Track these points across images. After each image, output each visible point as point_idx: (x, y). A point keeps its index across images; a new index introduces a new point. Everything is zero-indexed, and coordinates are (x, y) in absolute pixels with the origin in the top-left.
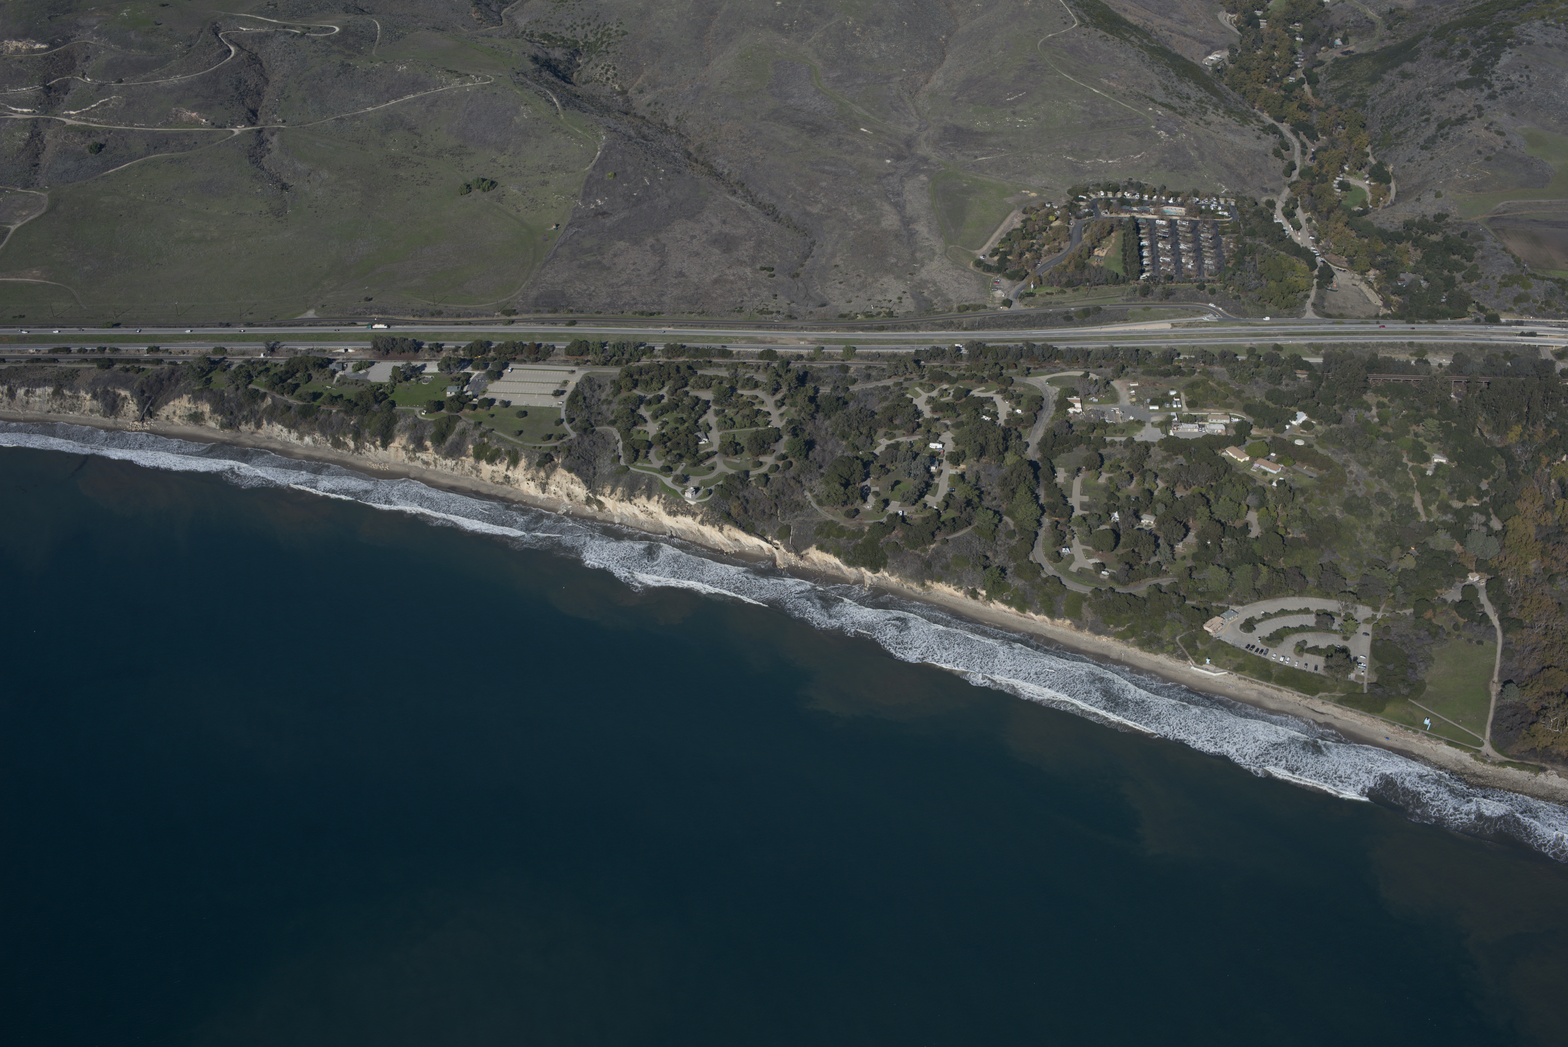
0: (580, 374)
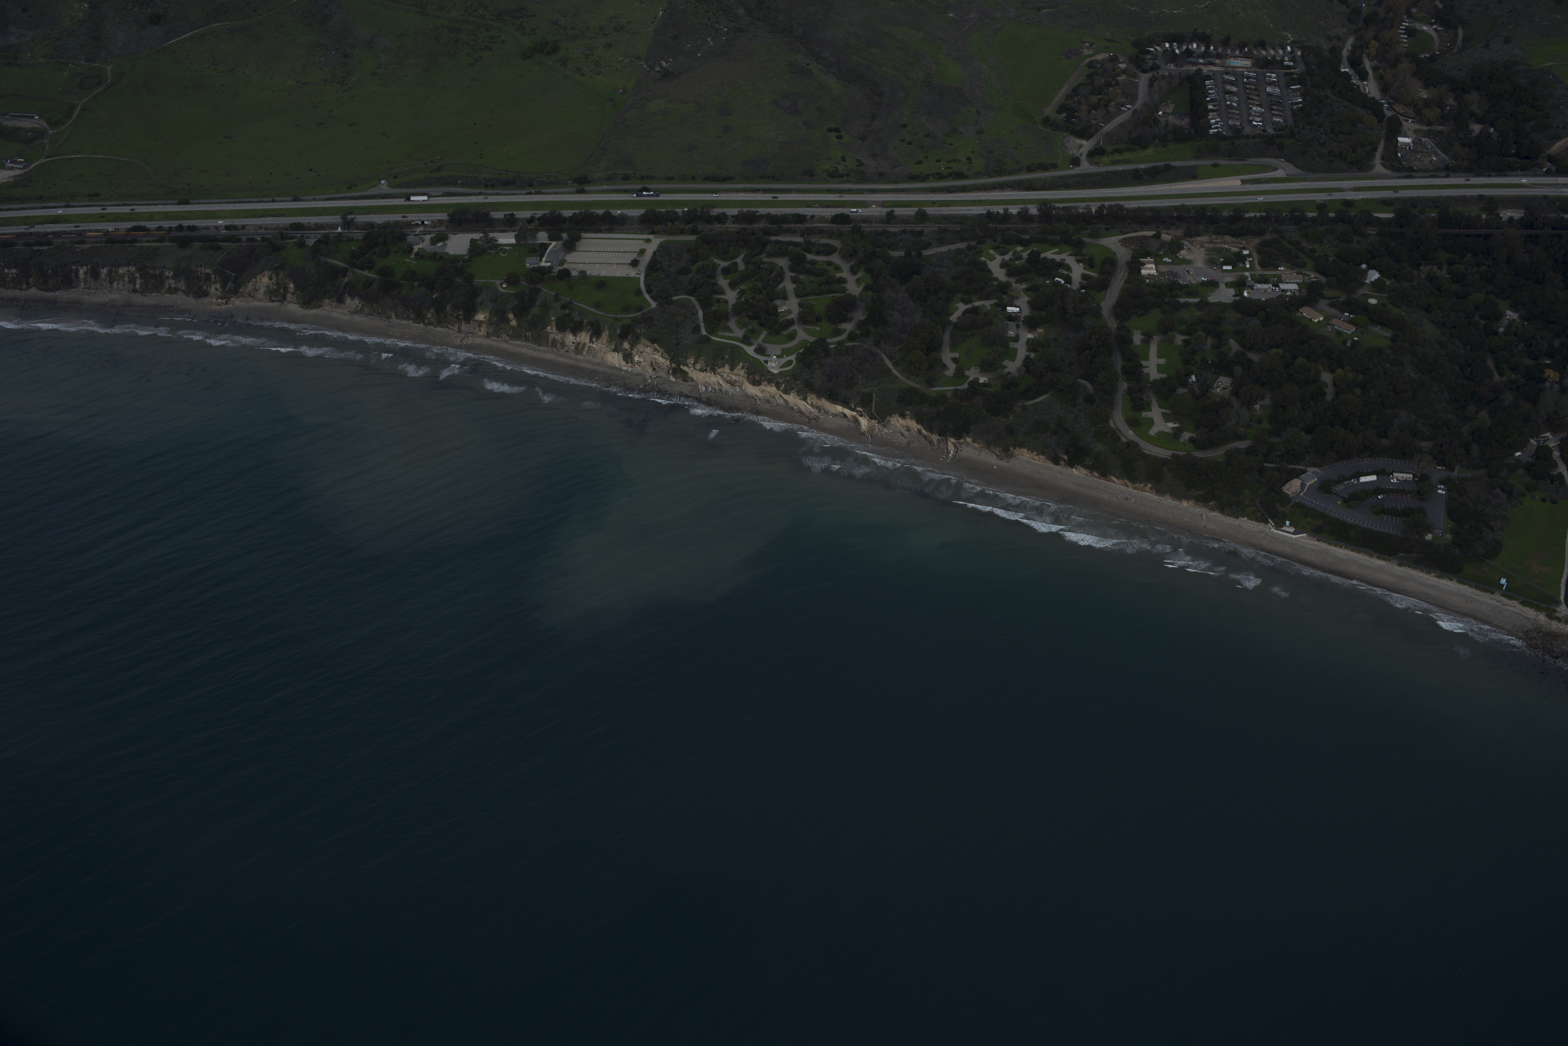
0: (656, 241)
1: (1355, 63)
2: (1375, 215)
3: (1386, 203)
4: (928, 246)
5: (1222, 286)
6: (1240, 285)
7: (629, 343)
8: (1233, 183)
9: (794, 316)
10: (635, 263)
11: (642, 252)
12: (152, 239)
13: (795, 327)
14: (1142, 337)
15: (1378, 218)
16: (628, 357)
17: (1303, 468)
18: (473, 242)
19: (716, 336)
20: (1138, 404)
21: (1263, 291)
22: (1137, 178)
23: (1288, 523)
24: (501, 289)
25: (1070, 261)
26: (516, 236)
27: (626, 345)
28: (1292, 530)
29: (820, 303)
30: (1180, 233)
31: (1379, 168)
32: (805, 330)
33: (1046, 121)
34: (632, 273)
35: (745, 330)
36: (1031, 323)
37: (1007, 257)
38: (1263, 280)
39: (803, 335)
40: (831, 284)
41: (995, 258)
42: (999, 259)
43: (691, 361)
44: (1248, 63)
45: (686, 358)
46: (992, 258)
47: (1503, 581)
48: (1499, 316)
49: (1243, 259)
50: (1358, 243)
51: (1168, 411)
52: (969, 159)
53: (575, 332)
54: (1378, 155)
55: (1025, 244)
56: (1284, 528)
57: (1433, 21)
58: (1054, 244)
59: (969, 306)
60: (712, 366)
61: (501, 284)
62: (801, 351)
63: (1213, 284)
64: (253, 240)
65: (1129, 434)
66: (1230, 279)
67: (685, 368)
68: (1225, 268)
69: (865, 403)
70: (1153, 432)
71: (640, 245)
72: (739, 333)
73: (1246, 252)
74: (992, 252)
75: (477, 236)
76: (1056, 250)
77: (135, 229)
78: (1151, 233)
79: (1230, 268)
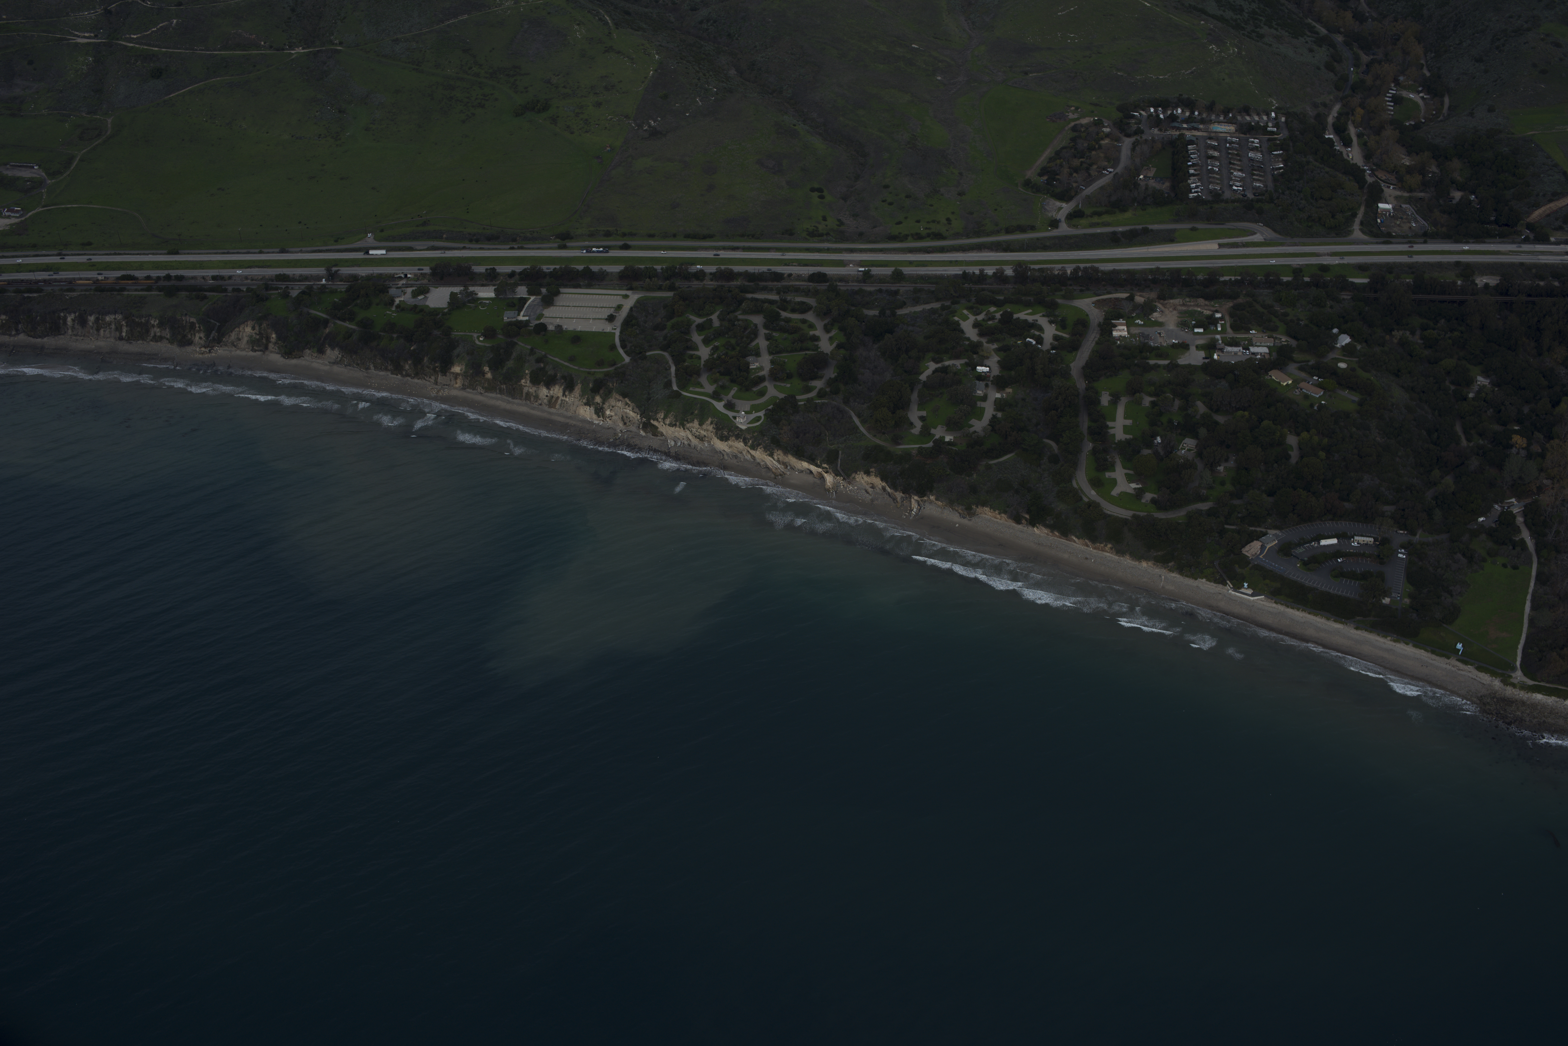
0: (634, 297)
1: (1340, 130)
2: (1350, 280)
3: (1362, 268)
4: (903, 305)
5: (1193, 348)
6: (1211, 347)
7: (601, 397)
8: (1210, 247)
9: (765, 372)
10: (611, 319)
11: (619, 307)
12: (140, 288)
13: (766, 384)
14: (1109, 398)
15: (1353, 283)
16: (599, 411)
17: (1264, 530)
18: (453, 295)
19: (687, 391)
20: (1102, 465)
21: (1233, 354)
22: (1115, 240)
23: (1246, 585)
24: (477, 342)
25: (1043, 321)
26: (495, 290)
27: (598, 399)
28: (1250, 592)
29: (792, 360)
30: (1153, 295)
31: (1357, 234)
32: (775, 387)
33: (1027, 184)
34: (608, 328)
35: (715, 386)
36: (1000, 383)
37: (980, 317)
38: (1234, 343)
39: (773, 392)
40: (803, 341)
41: (969, 318)
42: (972, 318)
43: (661, 415)
44: (1232, 128)
45: (656, 413)
46: (965, 318)
47: (1459, 646)
48: (1469, 382)
49: (1215, 322)
50: (1331, 307)
51: (1131, 472)
52: (948, 220)
53: (548, 385)
54: (1357, 221)
55: (998, 304)
56: (1242, 590)
57: (1420, 89)
58: (1028, 305)
59: (939, 365)
60: (682, 421)
61: (478, 338)
62: (770, 407)
63: (1184, 347)
64: (239, 290)
65: (1092, 494)
66: (1201, 341)
67: (655, 423)
68: (1196, 330)
69: (831, 460)
70: (1115, 492)
71: (618, 300)
72: (710, 388)
73: (1218, 315)
74: (965, 312)
75: (457, 289)
76: (1030, 311)
77: (124, 278)
78: (1125, 295)
79: (1201, 330)
